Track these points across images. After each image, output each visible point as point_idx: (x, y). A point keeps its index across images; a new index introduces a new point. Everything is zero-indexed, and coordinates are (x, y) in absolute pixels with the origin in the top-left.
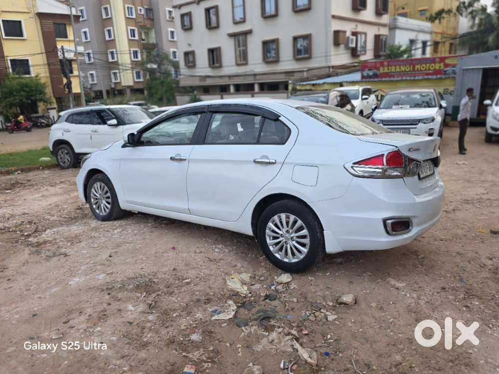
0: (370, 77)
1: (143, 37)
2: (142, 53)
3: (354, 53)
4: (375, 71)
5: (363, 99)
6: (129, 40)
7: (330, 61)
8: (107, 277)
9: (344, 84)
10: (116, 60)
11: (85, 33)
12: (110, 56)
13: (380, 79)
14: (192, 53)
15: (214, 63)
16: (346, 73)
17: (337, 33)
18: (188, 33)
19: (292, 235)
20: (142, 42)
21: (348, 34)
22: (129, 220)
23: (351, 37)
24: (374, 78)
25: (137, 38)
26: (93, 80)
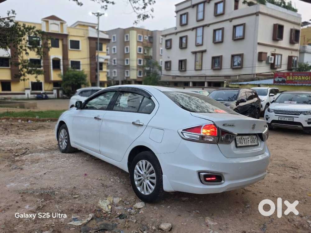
0: (280, 82)
1: (146, 52)
2: (144, 61)
3: (273, 66)
4: (283, 78)
5: (270, 96)
6: (138, 54)
7: (255, 71)
8: (29, 186)
9: (261, 85)
10: (128, 64)
11: (114, 49)
12: (126, 62)
13: (287, 84)
14: (170, 62)
15: (181, 69)
16: (265, 79)
17: (260, 54)
18: (169, 50)
19: (147, 176)
20: (145, 55)
21: (269, 54)
22: (77, 154)
23: (271, 56)
24: (282, 83)
25: (142, 52)
26: (115, 75)
